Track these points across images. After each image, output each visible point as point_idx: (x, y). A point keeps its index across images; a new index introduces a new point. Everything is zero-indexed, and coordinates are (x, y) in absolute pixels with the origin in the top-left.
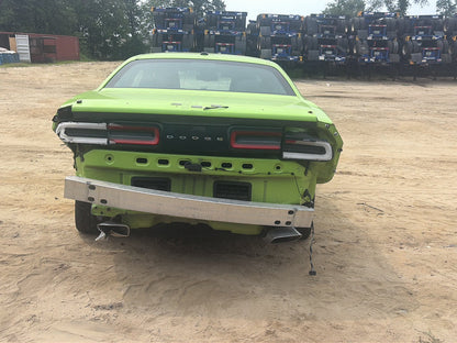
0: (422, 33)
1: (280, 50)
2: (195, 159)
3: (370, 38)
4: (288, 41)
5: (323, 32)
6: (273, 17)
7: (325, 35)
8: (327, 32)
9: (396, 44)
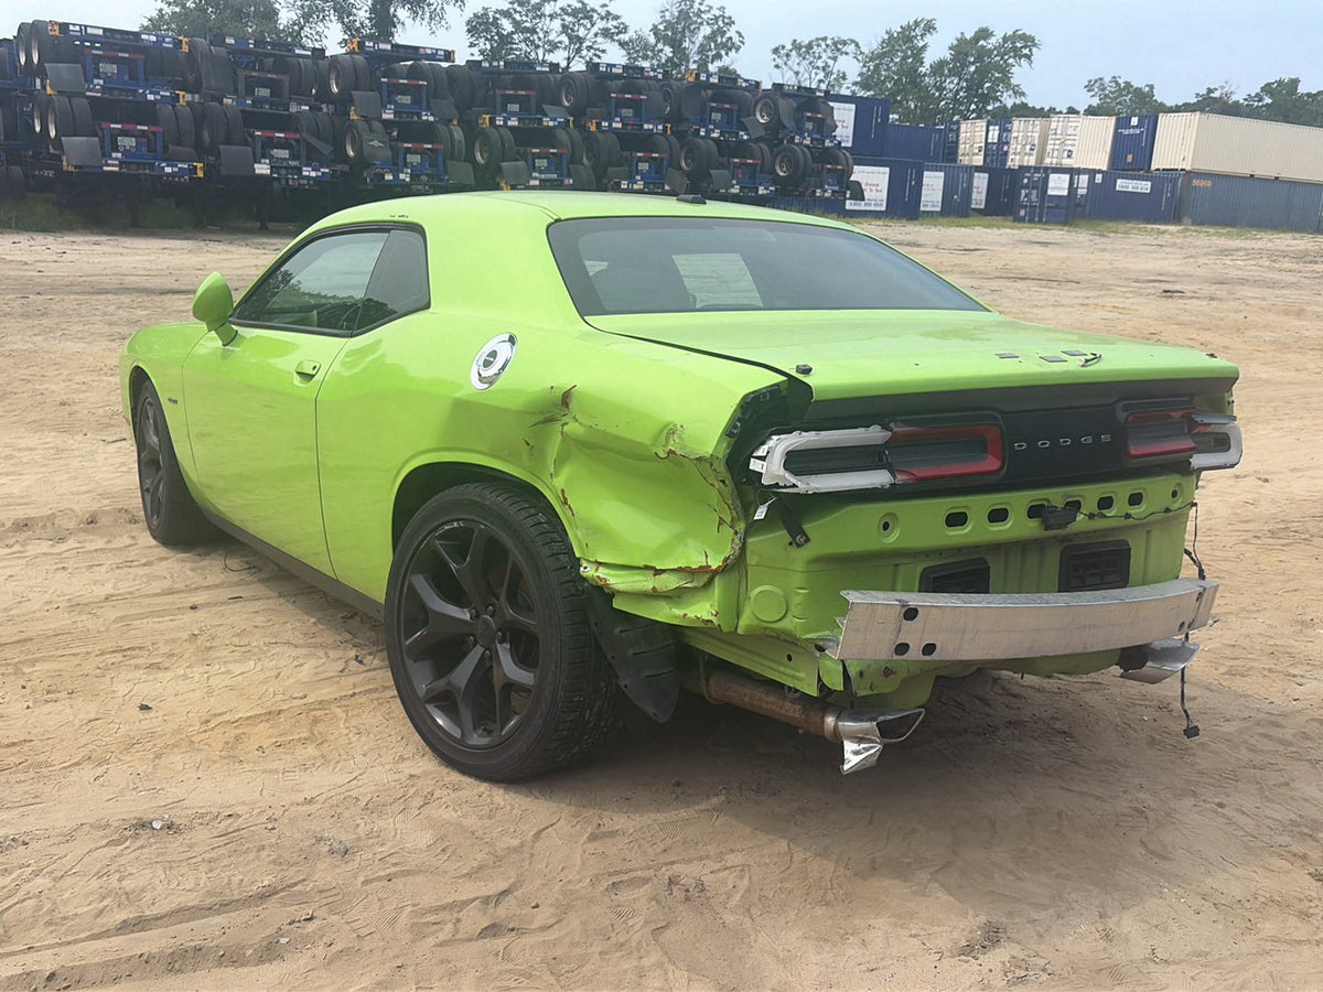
0: (514, 107)
1: (129, 142)
2: (1056, 496)
3: (388, 115)
4: (147, 113)
5: (250, 92)
6: (84, 34)
7: (258, 102)
8: (264, 92)
9: (458, 134)
